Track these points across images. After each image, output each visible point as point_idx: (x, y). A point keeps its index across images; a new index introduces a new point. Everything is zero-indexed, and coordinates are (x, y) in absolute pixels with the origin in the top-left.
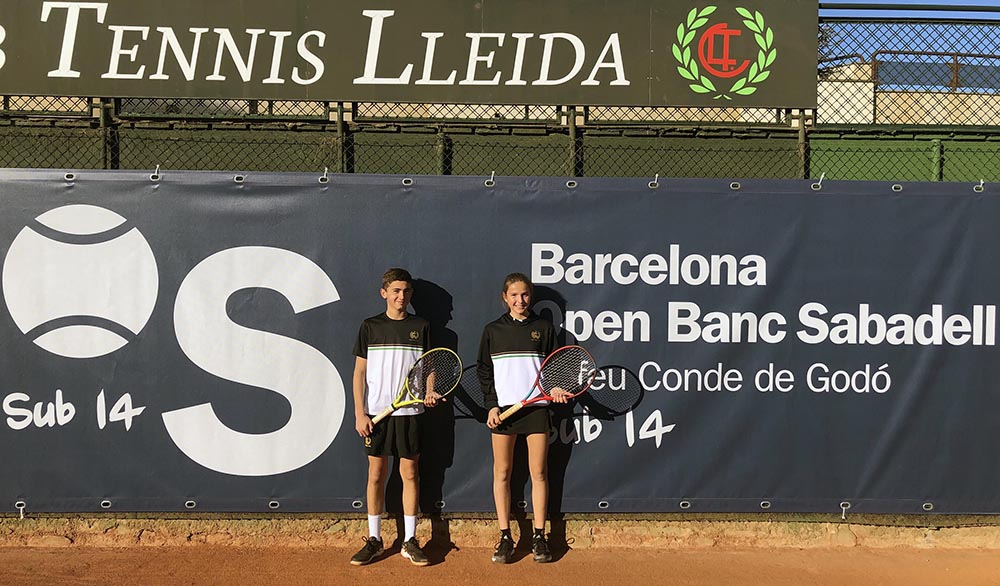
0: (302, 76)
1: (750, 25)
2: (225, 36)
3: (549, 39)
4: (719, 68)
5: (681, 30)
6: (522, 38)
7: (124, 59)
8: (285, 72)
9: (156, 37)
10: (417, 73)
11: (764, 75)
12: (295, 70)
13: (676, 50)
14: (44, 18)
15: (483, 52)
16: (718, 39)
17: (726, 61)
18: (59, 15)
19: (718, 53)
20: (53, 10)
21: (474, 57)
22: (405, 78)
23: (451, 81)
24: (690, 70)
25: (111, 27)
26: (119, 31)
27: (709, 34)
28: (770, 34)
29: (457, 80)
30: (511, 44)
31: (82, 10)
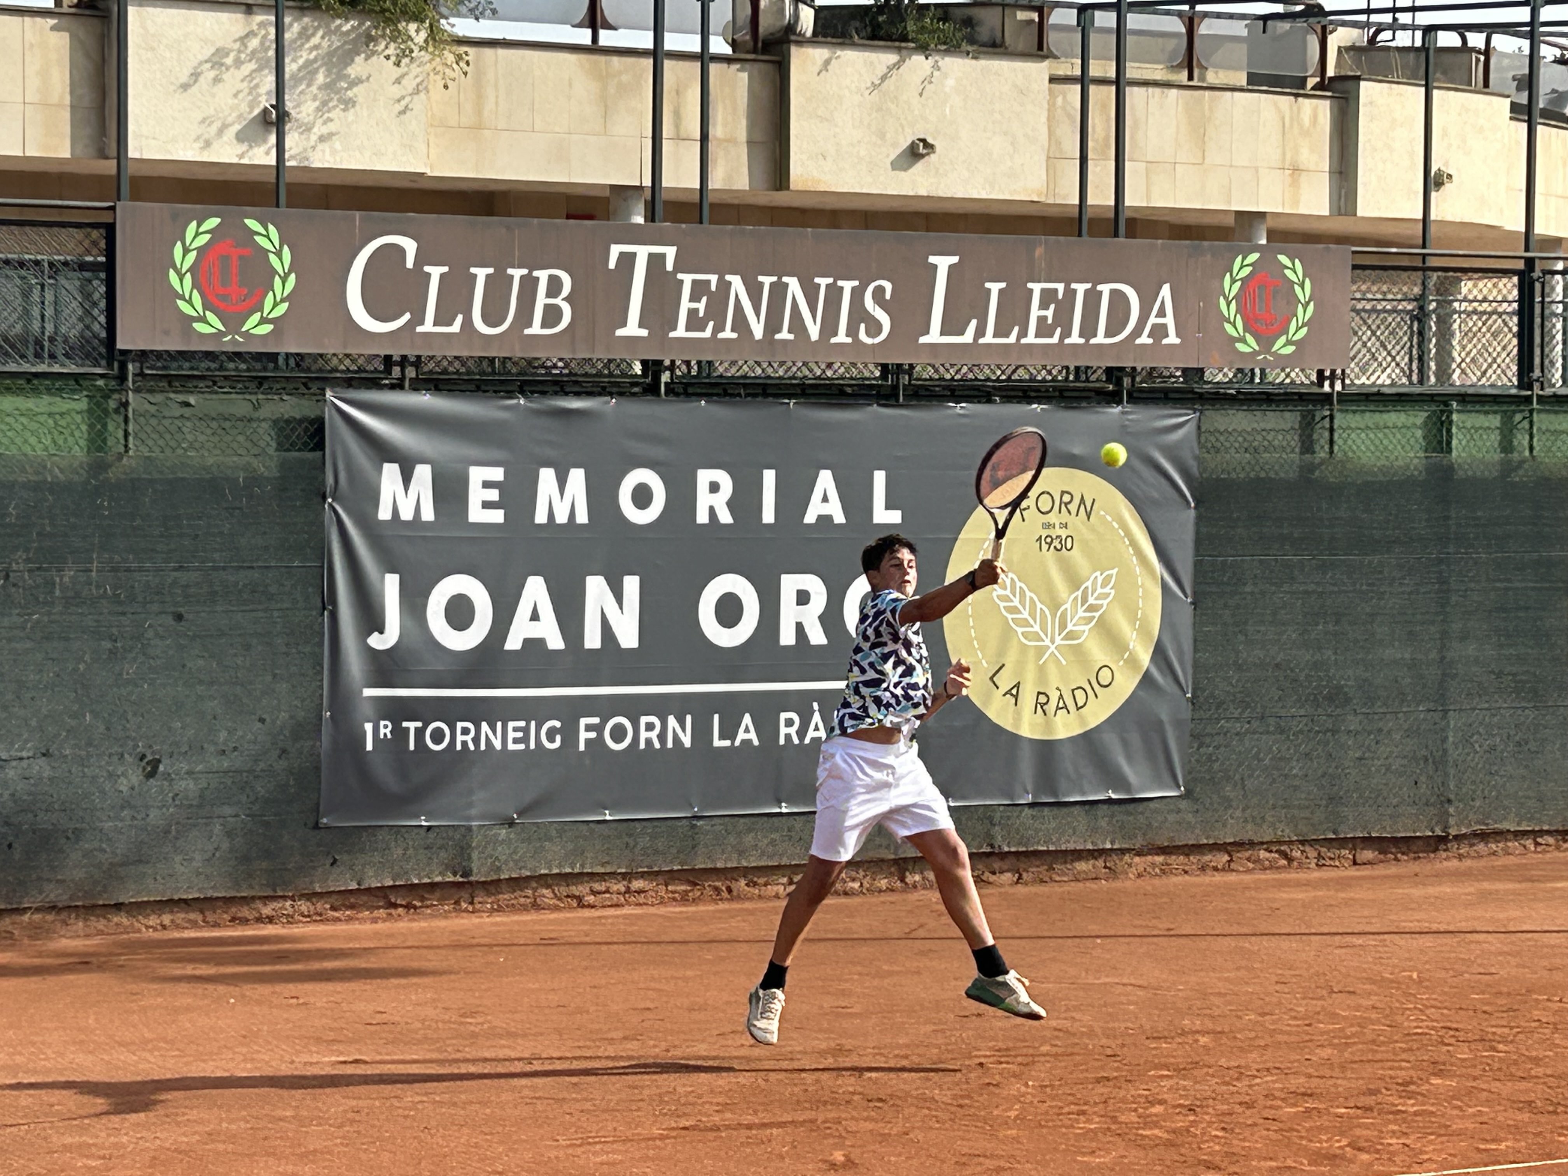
0: (868, 334)
1: (1289, 273)
2: (793, 284)
3: (1105, 289)
4: (1262, 323)
5: (1227, 279)
6: (1081, 288)
7: (693, 313)
8: (852, 331)
9: (724, 287)
10: (980, 332)
11: (1303, 332)
12: (863, 327)
13: (1223, 303)
14: (612, 265)
15: (1044, 304)
16: (1260, 290)
17: (1268, 315)
18: (628, 260)
20: (621, 254)
21: (1035, 312)
22: (968, 337)
23: (1012, 339)
24: (1235, 326)
25: (680, 276)
26: (687, 279)
27: (1254, 285)
28: (1308, 283)
29: (1018, 338)
30: (1071, 294)
31: (650, 255)
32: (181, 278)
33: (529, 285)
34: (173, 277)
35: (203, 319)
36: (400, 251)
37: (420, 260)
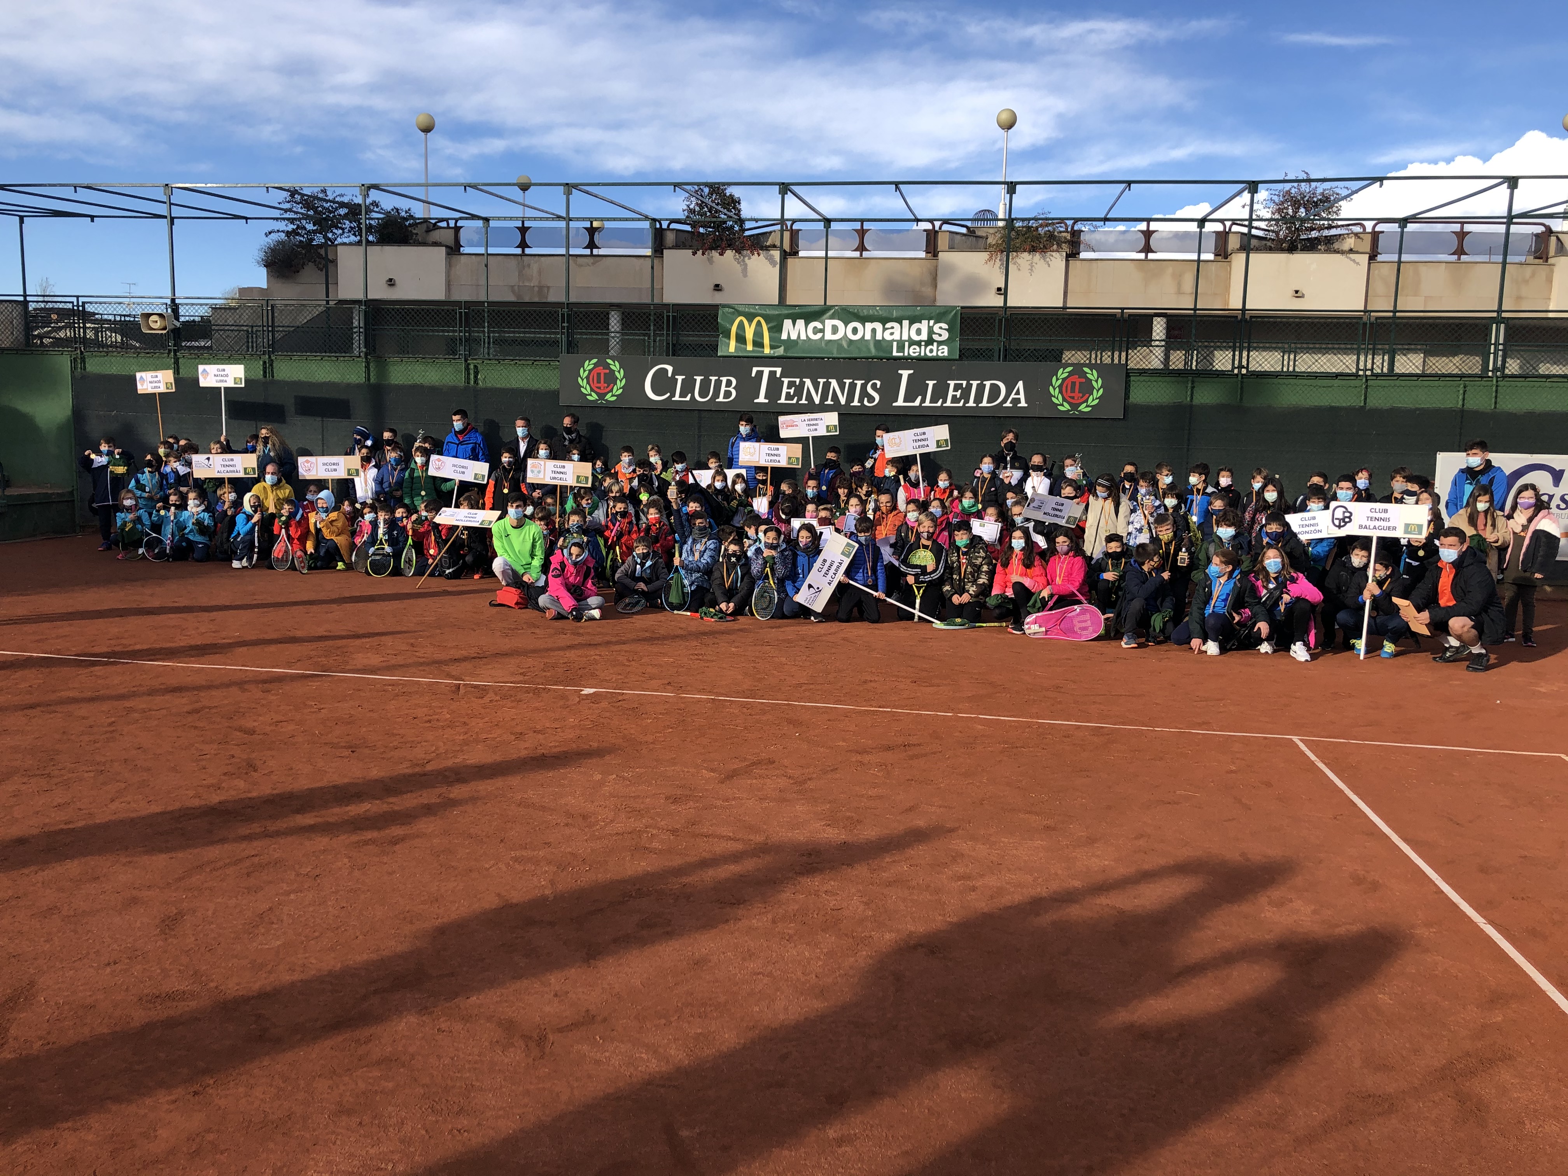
0: (869, 402)
1: (1089, 376)
2: (834, 383)
3: (988, 384)
4: (1073, 398)
5: (1054, 378)
6: (975, 383)
7: (788, 394)
8: (861, 400)
9: (802, 384)
10: (923, 401)
11: (1096, 402)
12: (866, 399)
13: (1051, 388)
14: (753, 375)
15: (955, 390)
16: (1074, 384)
17: (1077, 394)
18: (760, 374)
19: (1073, 391)
20: (758, 372)
21: (951, 393)
22: (917, 403)
23: (939, 404)
24: (1057, 399)
25: (783, 379)
26: (786, 381)
27: (1069, 381)
28: (1100, 380)
29: (943, 403)
30: (969, 386)
31: (770, 372)
32: (583, 380)
33: (718, 383)
34: (579, 379)
35: (591, 395)
36: (666, 371)
37: (674, 374)
